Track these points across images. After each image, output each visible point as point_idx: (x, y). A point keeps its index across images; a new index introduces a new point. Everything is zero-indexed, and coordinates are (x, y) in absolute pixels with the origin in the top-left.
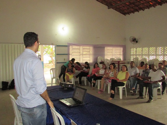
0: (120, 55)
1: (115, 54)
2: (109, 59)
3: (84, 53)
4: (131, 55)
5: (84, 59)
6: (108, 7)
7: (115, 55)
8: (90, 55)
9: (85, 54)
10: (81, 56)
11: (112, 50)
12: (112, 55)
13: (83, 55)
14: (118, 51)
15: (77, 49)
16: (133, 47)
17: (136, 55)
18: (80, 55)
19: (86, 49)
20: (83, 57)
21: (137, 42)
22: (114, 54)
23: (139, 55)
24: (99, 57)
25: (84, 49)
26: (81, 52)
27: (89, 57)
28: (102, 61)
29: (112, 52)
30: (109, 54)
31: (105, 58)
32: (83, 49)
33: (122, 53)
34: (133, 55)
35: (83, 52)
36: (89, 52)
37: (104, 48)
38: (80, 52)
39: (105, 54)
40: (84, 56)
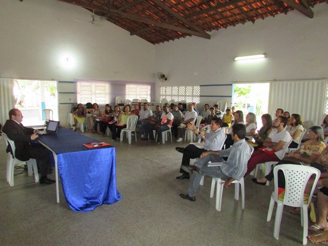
0: (147, 95)
1: (140, 93)
2: (131, 100)
3: (97, 92)
4: (160, 95)
5: (97, 99)
6: (131, 32)
7: (140, 95)
8: (105, 94)
9: (99, 94)
10: (93, 96)
11: (136, 88)
12: (136, 95)
13: (95, 94)
14: (144, 90)
15: (88, 86)
16: (163, 86)
17: (166, 95)
18: (92, 94)
19: (100, 86)
20: (96, 97)
21: (166, 79)
22: (138, 93)
23: (169, 95)
24: (117, 98)
25: (98, 86)
26: (93, 90)
27: (105, 97)
28: (121, 102)
29: (136, 92)
30: (130, 93)
31: (126, 99)
32: (96, 86)
33: (149, 93)
34: (163, 95)
35: (96, 90)
36: (105, 90)
37: (125, 85)
38: (91, 91)
39: (127, 93)
40: (97, 95)
